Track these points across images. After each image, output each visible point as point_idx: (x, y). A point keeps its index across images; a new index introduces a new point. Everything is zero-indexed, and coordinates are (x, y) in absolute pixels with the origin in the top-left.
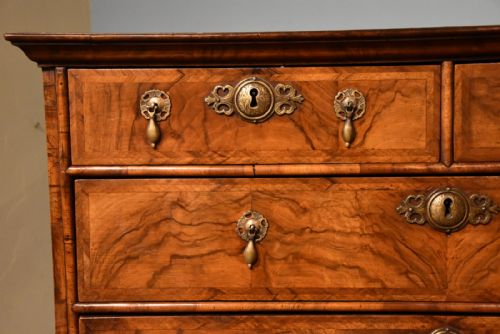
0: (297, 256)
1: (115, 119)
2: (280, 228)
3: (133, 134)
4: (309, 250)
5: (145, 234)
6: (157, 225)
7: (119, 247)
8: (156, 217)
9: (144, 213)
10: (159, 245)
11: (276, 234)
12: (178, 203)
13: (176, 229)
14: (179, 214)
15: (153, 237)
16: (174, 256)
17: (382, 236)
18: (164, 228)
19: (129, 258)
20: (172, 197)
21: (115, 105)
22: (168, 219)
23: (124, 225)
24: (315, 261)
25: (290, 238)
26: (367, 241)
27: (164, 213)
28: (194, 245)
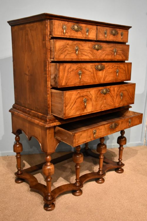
0: (82, 54)
1: (59, 29)
2: (80, 49)
3: (62, 32)
4: (84, 53)
5: (64, 49)
6: (65, 48)
7: (60, 51)
8: (65, 47)
9: (63, 46)
10: (65, 51)
11: (80, 50)
12: (68, 44)
13: (67, 49)
14: (68, 46)
15: (65, 50)
16: (67, 53)
17: (91, 51)
18: (66, 48)
19: (61, 53)
20: (67, 43)
21: (59, 27)
22: (67, 47)
23: (61, 47)
24: (84, 55)
25: (81, 51)
26: (89, 51)
27: (66, 46)
28: (70, 51)
